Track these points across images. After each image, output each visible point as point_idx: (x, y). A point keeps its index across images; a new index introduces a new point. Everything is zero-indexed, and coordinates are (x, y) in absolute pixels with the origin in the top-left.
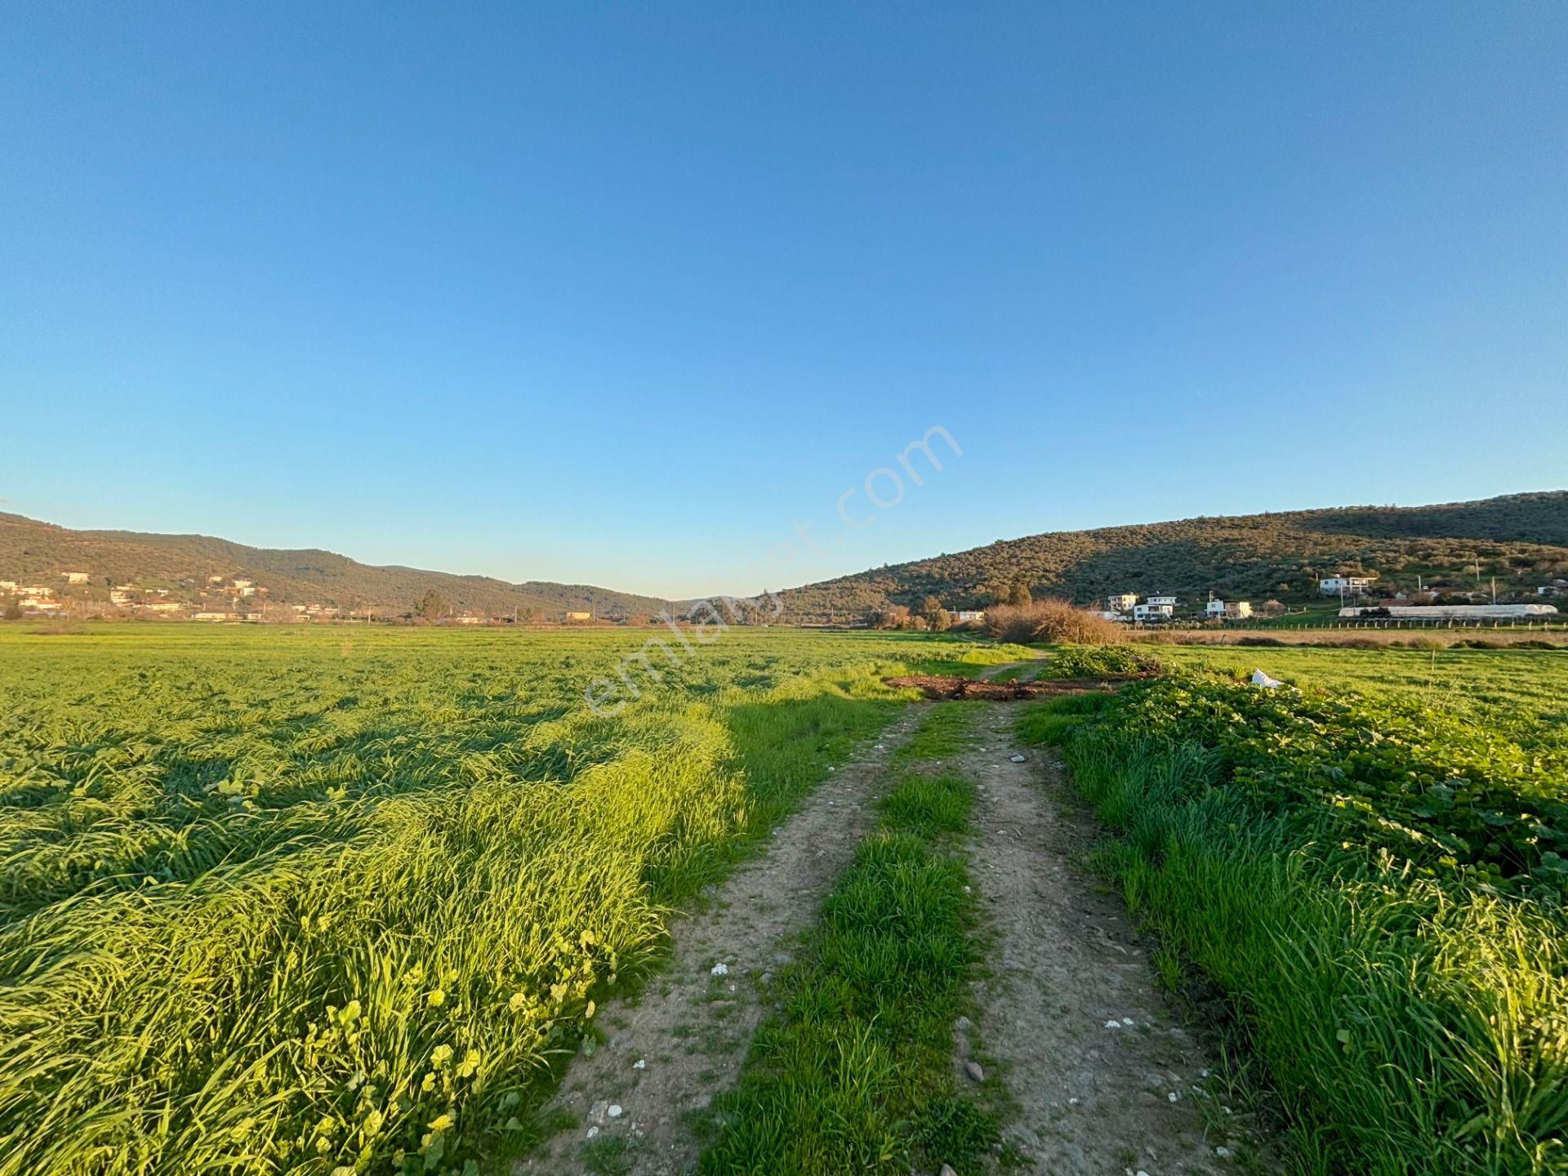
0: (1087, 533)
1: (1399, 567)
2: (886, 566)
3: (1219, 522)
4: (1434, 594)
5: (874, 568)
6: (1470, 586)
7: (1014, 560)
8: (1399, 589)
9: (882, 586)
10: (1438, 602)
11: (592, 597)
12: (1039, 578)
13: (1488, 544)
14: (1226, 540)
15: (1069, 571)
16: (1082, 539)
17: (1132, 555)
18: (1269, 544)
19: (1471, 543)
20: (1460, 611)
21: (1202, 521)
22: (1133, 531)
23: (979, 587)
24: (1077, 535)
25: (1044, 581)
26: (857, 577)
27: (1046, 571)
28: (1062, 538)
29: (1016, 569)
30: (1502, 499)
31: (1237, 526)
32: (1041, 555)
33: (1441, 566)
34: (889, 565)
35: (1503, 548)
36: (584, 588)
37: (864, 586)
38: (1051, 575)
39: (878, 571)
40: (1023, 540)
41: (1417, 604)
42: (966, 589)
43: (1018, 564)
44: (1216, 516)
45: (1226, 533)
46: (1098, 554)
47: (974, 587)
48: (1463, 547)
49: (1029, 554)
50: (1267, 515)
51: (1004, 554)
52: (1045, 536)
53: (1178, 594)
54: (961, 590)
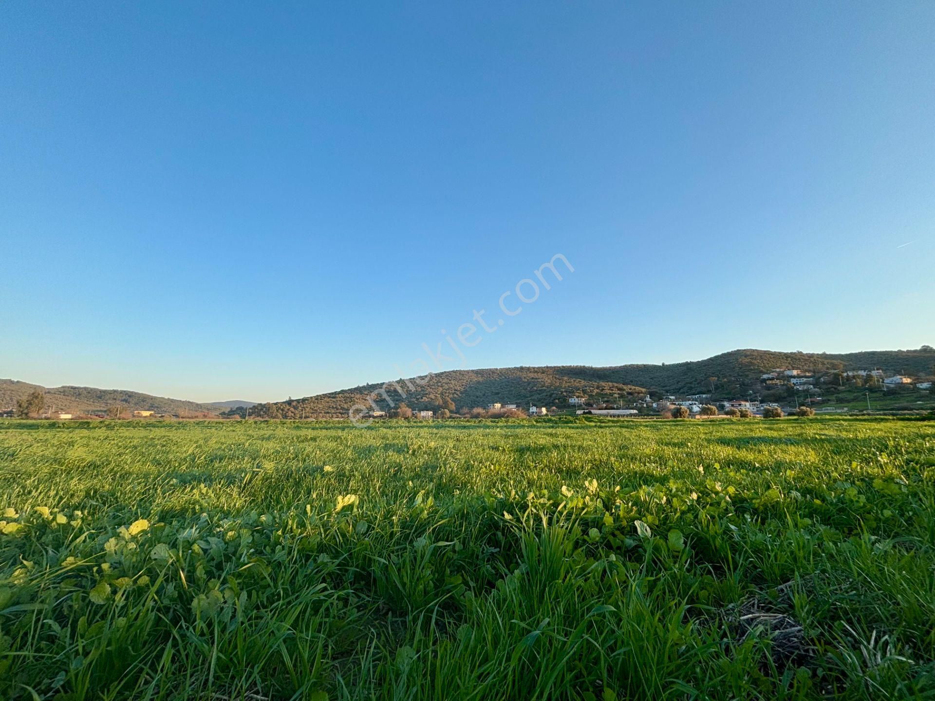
0: (473, 371)
1: (594, 394)
2: (368, 384)
3: (529, 369)
4: (605, 405)
5: (361, 386)
6: (615, 402)
7: (439, 384)
8: (594, 403)
10: (606, 408)
11: (131, 400)
12: (453, 394)
13: (621, 386)
14: (533, 378)
15: (466, 391)
16: (470, 374)
17: (494, 384)
18: (549, 381)
19: (616, 385)
20: (612, 412)
21: (522, 368)
22: (493, 371)
23: (424, 398)
24: (468, 372)
25: (455, 396)
26: (351, 391)
27: (455, 390)
28: (461, 373)
29: (441, 389)
30: (626, 366)
31: (536, 372)
32: (452, 381)
33: (606, 394)
34: (370, 384)
35: (625, 387)
36: (122, 392)
37: (358, 396)
38: (458, 393)
39: (364, 387)
40: (442, 373)
41: (600, 409)
42: (417, 399)
43: (442, 386)
44: (528, 366)
45: (532, 375)
46: (478, 382)
47: (422, 398)
48: (613, 386)
49: (445, 381)
50: (547, 367)
51: (434, 381)
52: (453, 371)
53: (516, 403)
54: (414, 400)
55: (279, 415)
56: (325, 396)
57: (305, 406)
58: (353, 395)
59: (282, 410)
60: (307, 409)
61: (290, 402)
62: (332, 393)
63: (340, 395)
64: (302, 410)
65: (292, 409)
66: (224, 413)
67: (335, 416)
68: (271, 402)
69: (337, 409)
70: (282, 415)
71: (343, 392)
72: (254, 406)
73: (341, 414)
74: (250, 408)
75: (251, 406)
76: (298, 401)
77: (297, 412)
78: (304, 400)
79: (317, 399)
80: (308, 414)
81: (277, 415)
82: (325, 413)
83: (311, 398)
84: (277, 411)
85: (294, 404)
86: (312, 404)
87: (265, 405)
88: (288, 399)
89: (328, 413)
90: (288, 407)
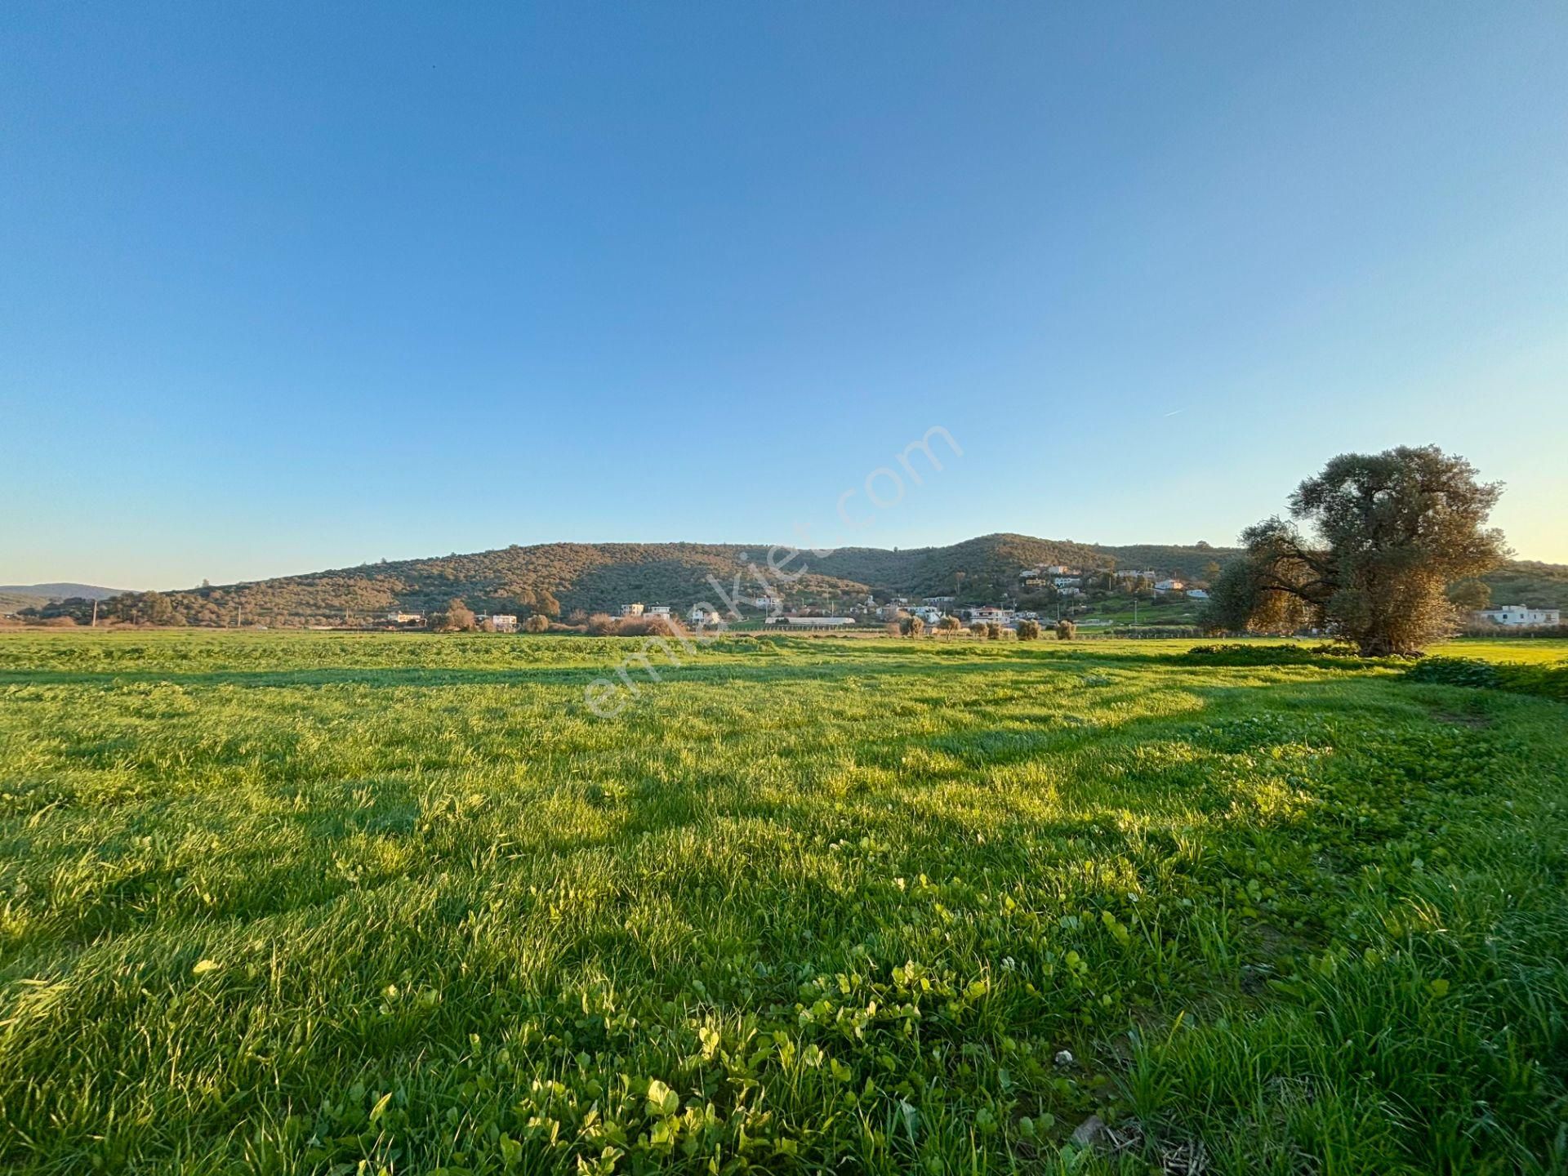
0: (595, 546)
1: (794, 592)
2: (384, 562)
3: (694, 547)
4: (808, 610)
5: (369, 563)
6: (823, 605)
7: (531, 567)
8: (793, 606)
9: (386, 584)
10: (810, 615)
12: (557, 585)
13: (834, 580)
14: (700, 563)
15: (582, 580)
16: (591, 551)
17: (633, 569)
18: (727, 569)
19: (827, 578)
20: (818, 621)
21: (682, 545)
22: (632, 549)
23: (501, 592)
24: (586, 547)
25: (562, 589)
26: (349, 573)
27: (561, 579)
28: (573, 548)
29: (534, 576)
30: (843, 549)
31: (705, 553)
32: (556, 563)
33: (812, 593)
34: (389, 560)
35: (840, 583)
37: (364, 583)
38: (567, 584)
39: (375, 567)
40: (537, 548)
41: (801, 616)
42: (487, 593)
43: (535, 571)
44: (693, 542)
45: (699, 558)
46: (605, 566)
47: (496, 591)
48: (823, 581)
49: (543, 561)
50: (725, 546)
51: (520, 560)
52: (558, 545)
53: (671, 604)
54: (480, 594)
55: (179, 617)
56: (289, 580)
57: (243, 600)
58: (352, 582)
59: (188, 607)
60: (249, 607)
61: (206, 592)
62: (307, 577)
63: (325, 581)
64: (236, 609)
65: (211, 606)
66: (31, 612)
67: (313, 620)
68: (158, 591)
69: (319, 608)
70: (187, 617)
71: (329, 574)
72: (114, 599)
73: (327, 617)
74: (103, 602)
75: (105, 598)
76: (226, 590)
77: (223, 611)
78: (240, 589)
79: (271, 587)
80: (250, 617)
81: (173, 617)
82: (290, 615)
83: (258, 583)
84: (175, 608)
85: (217, 595)
86: (259, 596)
87: (143, 595)
88: (201, 585)
89: (297, 614)
90: (201, 601)
